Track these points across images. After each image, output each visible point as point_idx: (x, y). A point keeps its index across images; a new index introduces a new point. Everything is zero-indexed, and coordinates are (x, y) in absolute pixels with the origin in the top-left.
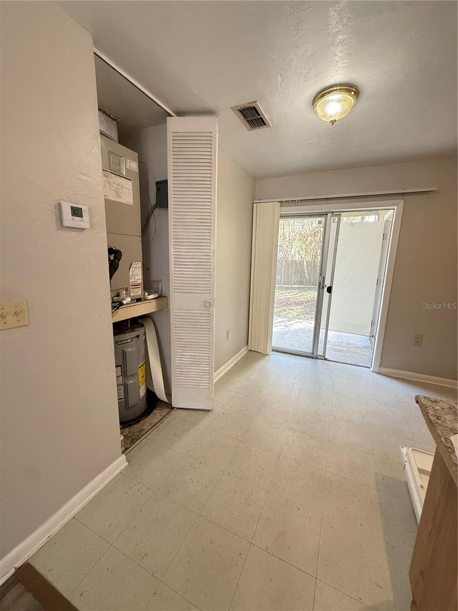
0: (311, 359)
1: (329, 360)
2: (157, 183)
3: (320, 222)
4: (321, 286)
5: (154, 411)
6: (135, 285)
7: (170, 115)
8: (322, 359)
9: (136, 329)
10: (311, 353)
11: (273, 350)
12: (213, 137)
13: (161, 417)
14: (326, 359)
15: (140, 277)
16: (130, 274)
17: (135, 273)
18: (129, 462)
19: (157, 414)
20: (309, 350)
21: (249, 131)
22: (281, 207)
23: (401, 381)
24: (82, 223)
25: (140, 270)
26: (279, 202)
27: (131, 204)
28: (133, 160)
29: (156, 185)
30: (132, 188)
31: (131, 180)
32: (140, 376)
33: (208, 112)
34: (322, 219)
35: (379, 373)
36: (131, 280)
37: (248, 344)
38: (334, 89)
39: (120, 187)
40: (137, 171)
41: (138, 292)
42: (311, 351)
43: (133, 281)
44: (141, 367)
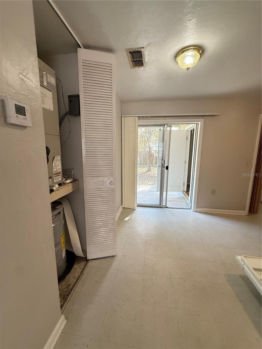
0: (160, 209)
1: (169, 208)
2: (69, 97)
3: (160, 130)
4: (163, 166)
5: (74, 266)
6: (57, 174)
7: (80, 47)
8: (165, 208)
9: (57, 207)
10: (159, 205)
11: (137, 206)
12: (112, 67)
13: (81, 270)
14: (167, 207)
15: (60, 167)
16: (53, 165)
17: (57, 164)
18: (67, 319)
19: (77, 268)
20: (158, 203)
21: (131, 68)
22: (139, 120)
23: (208, 214)
24: (25, 121)
25: (60, 161)
26: (138, 117)
27: (52, 110)
28: (52, 75)
29: (68, 98)
30: (52, 98)
31: (51, 91)
32: (62, 242)
33: (109, 50)
34: (162, 128)
35: (196, 212)
36: (54, 170)
37: (122, 204)
38: (191, 48)
39: (44, 95)
40: (55, 85)
41: (59, 179)
42: (159, 204)
43: (55, 170)
44: (62, 235)
